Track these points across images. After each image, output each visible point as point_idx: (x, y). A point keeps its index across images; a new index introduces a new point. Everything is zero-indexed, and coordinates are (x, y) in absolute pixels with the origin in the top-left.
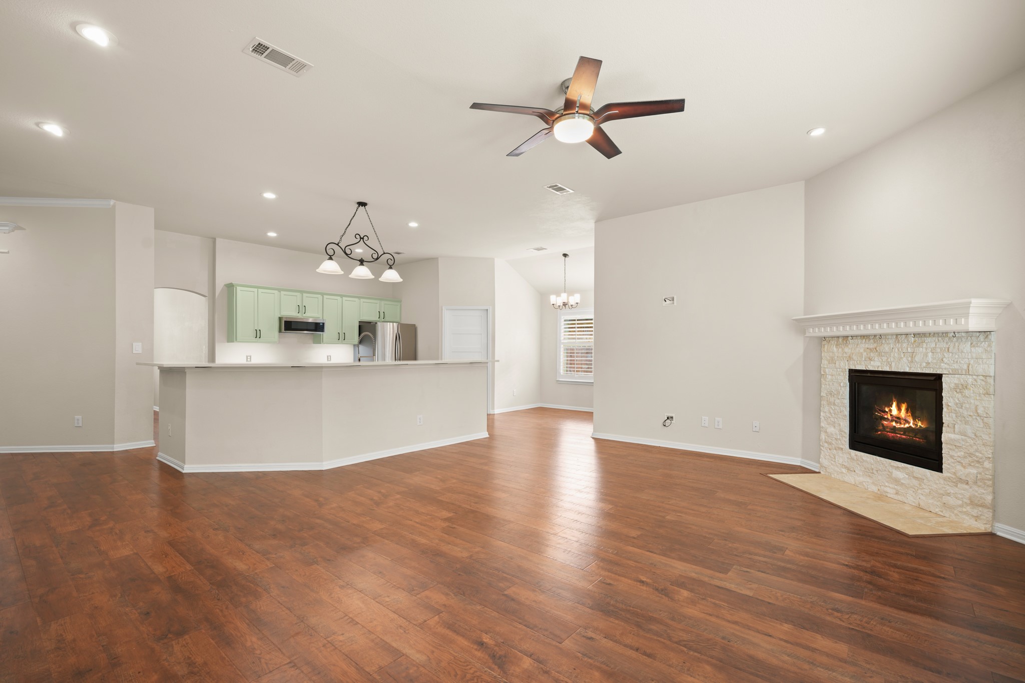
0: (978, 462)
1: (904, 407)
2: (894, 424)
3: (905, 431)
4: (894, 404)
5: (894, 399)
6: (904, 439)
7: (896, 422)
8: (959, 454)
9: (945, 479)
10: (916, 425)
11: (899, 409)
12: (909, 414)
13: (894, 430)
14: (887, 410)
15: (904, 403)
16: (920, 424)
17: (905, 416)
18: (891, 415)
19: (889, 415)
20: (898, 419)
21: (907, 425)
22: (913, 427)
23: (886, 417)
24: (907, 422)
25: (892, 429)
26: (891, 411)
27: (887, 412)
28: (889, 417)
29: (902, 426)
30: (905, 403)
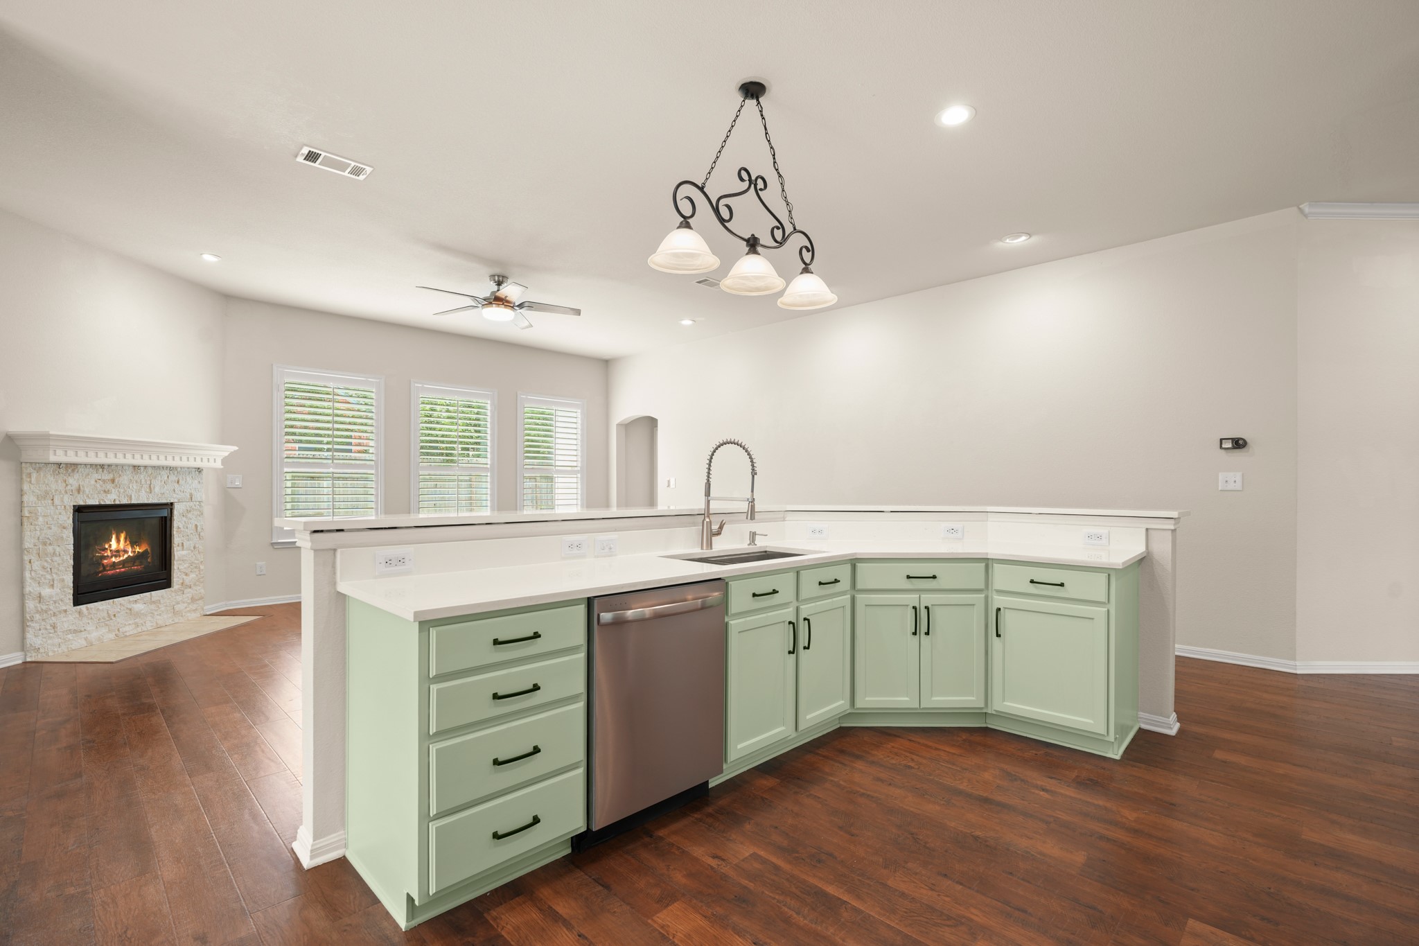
0: (196, 567)
1: (123, 536)
2: (114, 559)
3: (123, 563)
4: (114, 537)
5: (113, 532)
6: (124, 572)
7: (116, 556)
8: (185, 566)
9: (175, 592)
10: (135, 552)
11: (118, 541)
12: (128, 542)
13: (114, 565)
14: (107, 546)
15: (122, 532)
16: (138, 549)
17: (124, 547)
18: (111, 551)
19: (109, 551)
20: (117, 553)
21: (126, 556)
22: (131, 555)
23: (106, 554)
24: (125, 551)
25: (111, 566)
26: (110, 546)
27: (107, 549)
28: (109, 553)
29: (121, 558)
30: (124, 532)
